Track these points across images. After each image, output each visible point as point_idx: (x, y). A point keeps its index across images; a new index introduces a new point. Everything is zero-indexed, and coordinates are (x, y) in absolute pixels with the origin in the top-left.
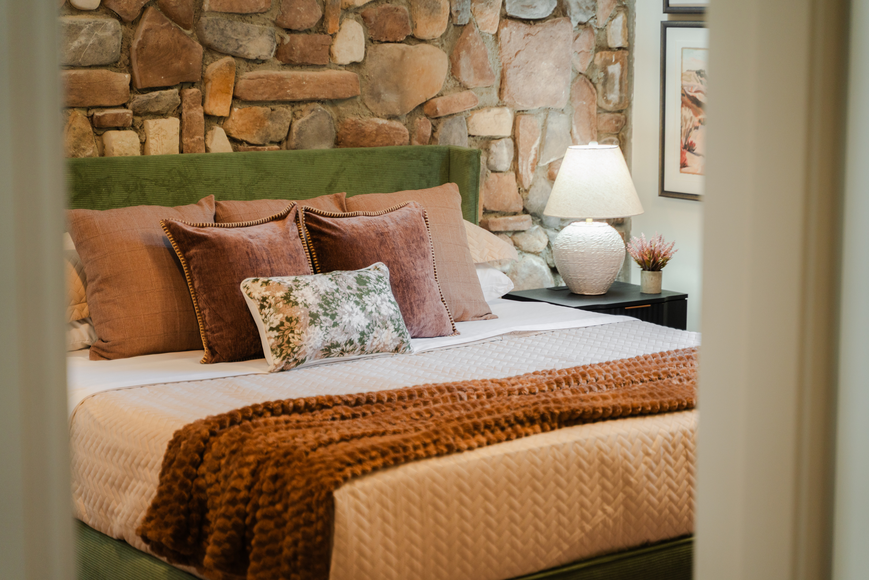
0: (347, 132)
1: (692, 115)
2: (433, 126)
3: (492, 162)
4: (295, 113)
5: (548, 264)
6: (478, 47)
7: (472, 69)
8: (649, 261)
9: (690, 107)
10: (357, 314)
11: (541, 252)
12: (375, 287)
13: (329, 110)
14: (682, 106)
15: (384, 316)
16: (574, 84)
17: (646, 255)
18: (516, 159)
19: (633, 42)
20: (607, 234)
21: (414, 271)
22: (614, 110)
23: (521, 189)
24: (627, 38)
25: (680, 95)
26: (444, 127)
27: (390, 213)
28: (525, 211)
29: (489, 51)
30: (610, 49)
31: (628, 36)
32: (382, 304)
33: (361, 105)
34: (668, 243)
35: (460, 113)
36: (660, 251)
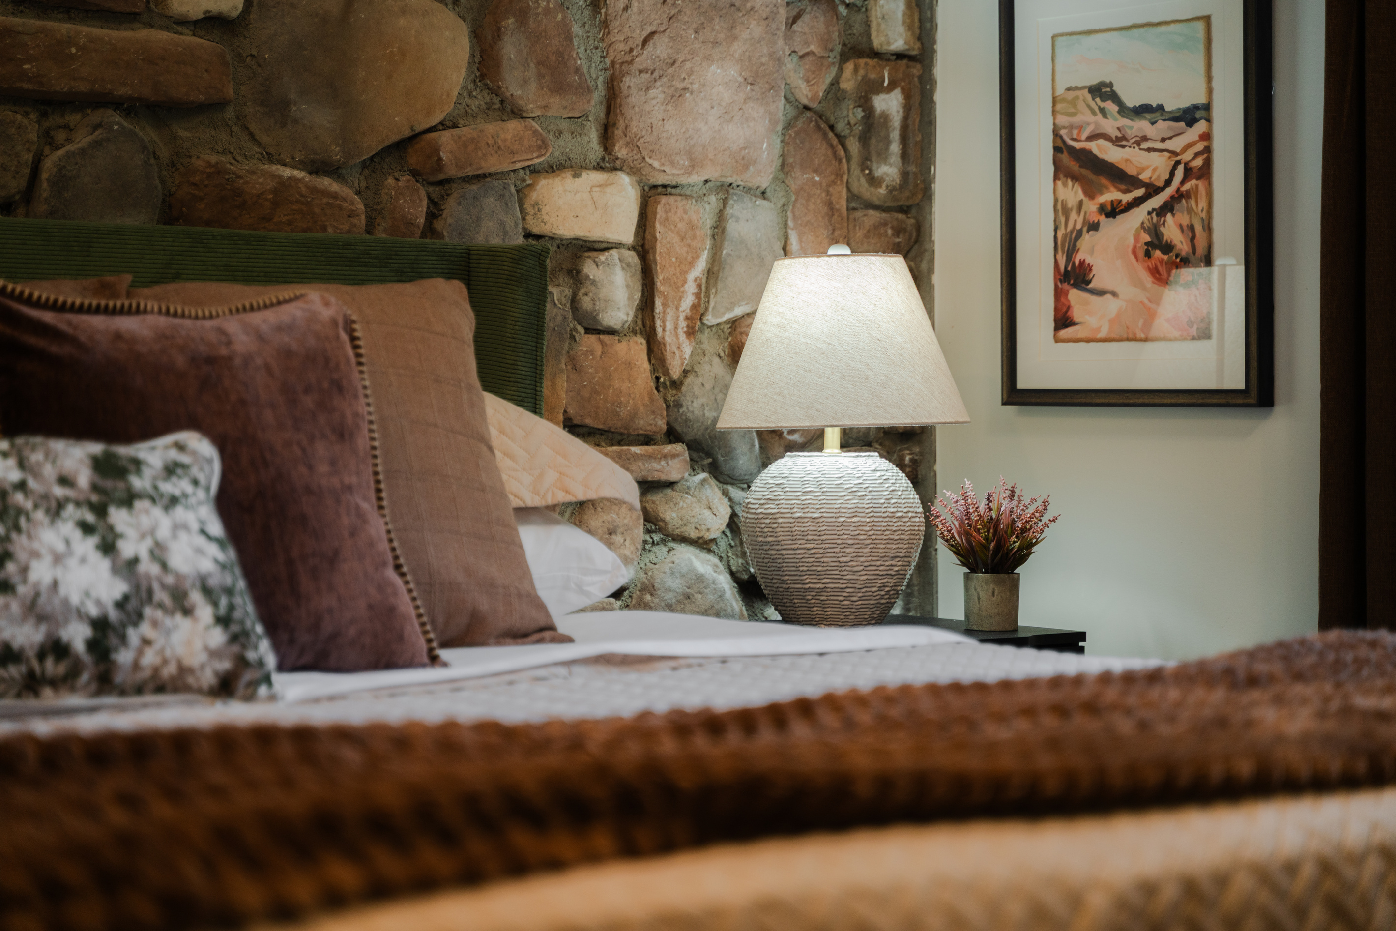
0: (196, 192)
1: (1081, 195)
2: (432, 201)
3: (586, 303)
4: (52, 133)
5: (732, 574)
6: (547, 11)
7: (532, 65)
8: (986, 547)
9: (1075, 178)
10: (83, 560)
11: (714, 540)
12: (156, 488)
13: (148, 133)
14: (1056, 178)
15: (178, 576)
16: (791, 132)
17: (978, 531)
18: (646, 305)
19: (934, 42)
20: (879, 474)
21: (303, 470)
22: (889, 204)
23: (662, 380)
24: (917, 31)
25: (1051, 152)
26: (459, 204)
27: (243, 316)
28: (672, 435)
29: (576, 29)
30: (876, 54)
31: (920, 28)
32: (175, 536)
33: (235, 129)
34: (1033, 500)
35: (504, 174)
36: (1014, 522)
